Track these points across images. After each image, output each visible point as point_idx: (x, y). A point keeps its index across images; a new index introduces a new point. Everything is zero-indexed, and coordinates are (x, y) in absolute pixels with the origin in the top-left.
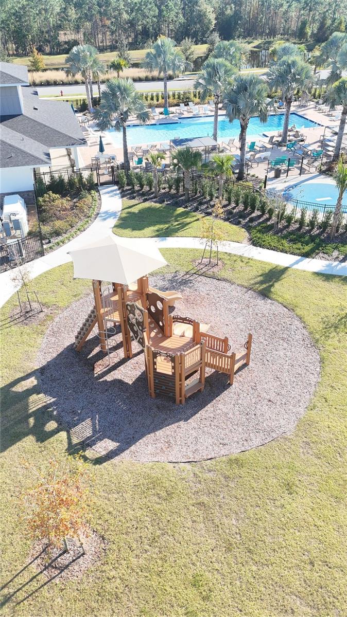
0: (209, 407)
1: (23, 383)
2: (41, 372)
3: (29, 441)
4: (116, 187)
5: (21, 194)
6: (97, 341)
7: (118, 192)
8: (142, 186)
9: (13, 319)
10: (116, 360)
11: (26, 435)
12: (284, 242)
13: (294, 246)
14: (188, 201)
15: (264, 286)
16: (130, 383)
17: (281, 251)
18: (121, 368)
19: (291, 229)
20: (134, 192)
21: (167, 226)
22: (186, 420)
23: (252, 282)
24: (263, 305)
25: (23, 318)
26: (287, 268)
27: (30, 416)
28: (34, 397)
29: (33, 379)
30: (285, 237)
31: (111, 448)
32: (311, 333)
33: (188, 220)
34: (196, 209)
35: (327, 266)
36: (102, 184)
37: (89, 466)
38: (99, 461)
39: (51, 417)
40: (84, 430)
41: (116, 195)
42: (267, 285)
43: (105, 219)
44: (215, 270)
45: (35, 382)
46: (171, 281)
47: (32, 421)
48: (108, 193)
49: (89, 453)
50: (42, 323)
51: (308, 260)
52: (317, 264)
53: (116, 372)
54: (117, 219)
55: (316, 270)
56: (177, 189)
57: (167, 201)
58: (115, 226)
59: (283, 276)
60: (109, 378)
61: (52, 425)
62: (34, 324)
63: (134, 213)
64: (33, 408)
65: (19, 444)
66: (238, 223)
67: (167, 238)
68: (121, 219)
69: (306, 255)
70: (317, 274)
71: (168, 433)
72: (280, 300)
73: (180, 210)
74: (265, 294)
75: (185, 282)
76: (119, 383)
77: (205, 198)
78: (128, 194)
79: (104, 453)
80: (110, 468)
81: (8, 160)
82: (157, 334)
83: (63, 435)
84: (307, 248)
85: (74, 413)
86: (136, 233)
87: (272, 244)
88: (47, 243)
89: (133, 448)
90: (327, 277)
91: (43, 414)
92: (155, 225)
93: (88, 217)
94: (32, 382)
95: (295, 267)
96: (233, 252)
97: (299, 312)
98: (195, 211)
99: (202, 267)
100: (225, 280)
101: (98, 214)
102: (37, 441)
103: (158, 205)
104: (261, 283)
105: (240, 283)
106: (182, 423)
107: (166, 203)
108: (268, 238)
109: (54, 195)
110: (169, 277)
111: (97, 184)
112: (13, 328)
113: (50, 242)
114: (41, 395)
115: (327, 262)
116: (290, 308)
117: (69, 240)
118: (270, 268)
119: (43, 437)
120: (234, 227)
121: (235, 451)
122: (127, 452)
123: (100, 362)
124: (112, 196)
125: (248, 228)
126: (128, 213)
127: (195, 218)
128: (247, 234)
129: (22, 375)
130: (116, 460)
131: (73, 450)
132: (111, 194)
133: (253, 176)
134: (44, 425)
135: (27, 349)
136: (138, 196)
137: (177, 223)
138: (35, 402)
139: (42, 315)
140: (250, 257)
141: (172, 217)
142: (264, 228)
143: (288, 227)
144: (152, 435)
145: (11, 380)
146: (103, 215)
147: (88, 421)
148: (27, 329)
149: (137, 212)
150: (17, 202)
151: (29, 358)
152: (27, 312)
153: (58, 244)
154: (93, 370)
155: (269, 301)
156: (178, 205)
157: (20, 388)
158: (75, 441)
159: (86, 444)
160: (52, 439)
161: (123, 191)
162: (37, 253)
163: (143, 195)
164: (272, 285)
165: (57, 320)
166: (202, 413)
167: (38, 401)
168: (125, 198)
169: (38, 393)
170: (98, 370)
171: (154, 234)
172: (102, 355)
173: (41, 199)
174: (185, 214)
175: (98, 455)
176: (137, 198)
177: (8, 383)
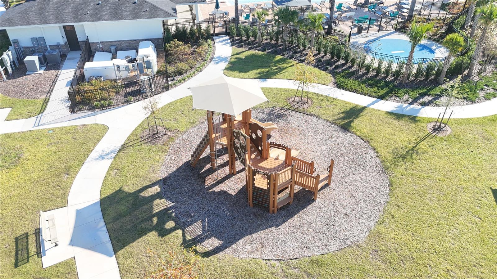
0: (296, 217)
1: (149, 189)
2: (164, 182)
3: (152, 236)
4: (227, 37)
5: (153, 40)
6: (208, 159)
7: (229, 41)
8: (248, 37)
9: (143, 139)
10: (223, 176)
11: (150, 230)
12: (363, 86)
13: (372, 90)
14: (285, 50)
15: (346, 121)
16: (234, 194)
17: (361, 94)
18: (227, 182)
19: (369, 75)
20: (241, 42)
21: (267, 70)
22: (277, 226)
23: (335, 118)
24: (344, 137)
25: (151, 139)
26: (364, 108)
27: (154, 216)
28: (157, 202)
29: (157, 187)
30: (364, 82)
31: (216, 245)
32: (383, 161)
33: (285, 65)
34: (291, 57)
35: (399, 107)
36: (217, 35)
37: (199, 258)
38: (206, 255)
39: (170, 218)
40: (196, 229)
41: (227, 43)
42: (348, 120)
43: (218, 63)
44: (305, 106)
45: (159, 190)
46: (269, 114)
47: (155, 220)
48: (221, 42)
49: (199, 248)
50: (166, 143)
51: (382, 101)
52: (389, 105)
53: (222, 185)
54: (227, 63)
55: (389, 110)
56: (277, 40)
57: (268, 50)
58: (226, 69)
59: (361, 114)
60: (216, 189)
61: (170, 224)
62: (160, 143)
63: (241, 59)
64: (156, 210)
65: (144, 237)
66: (326, 69)
67: (267, 79)
68: (231, 63)
69: (381, 97)
70: (390, 113)
71: (263, 236)
72: (358, 133)
73: (279, 57)
74: (346, 128)
75: (280, 116)
76: (224, 193)
77: (299, 48)
78: (237, 43)
79: (211, 248)
80: (215, 261)
81: (143, 13)
82: (256, 156)
83: (179, 232)
84: (382, 92)
85: (189, 215)
86: (242, 74)
87: (353, 87)
88: (171, 80)
89: (234, 246)
90: (398, 116)
91: (164, 215)
92: (257, 69)
93: (205, 61)
94: (156, 189)
95: (372, 107)
96: (320, 93)
97: (373, 143)
98: (290, 59)
99: (294, 103)
100: (313, 115)
101: (212, 58)
102: (159, 236)
103: (261, 53)
104: (343, 118)
105: (325, 118)
106: (274, 229)
107: (267, 51)
108: (350, 82)
109: (178, 42)
110: (267, 111)
111: (212, 35)
112: (143, 146)
113: (174, 80)
114: (163, 200)
115: (399, 104)
116: (367, 140)
117: (189, 79)
118: (351, 107)
119: (163, 233)
120: (322, 72)
121: (316, 253)
122: (229, 249)
123: (210, 176)
124: (224, 44)
125: (334, 73)
126: (237, 58)
127: (290, 64)
128: (333, 78)
129: (149, 183)
130: (220, 255)
131: (187, 244)
132: (224, 43)
133: (340, 31)
134: (165, 223)
135: (153, 163)
136: (245, 45)
137: (275, 68)
138: (158, 205)
139: (166, 137)
140: (334, 97)
141: (272, 63)
142: (347, 74)
143: (366, 74)
144: (250, 236)
145: (140, 187)
146: (216, 59)
147: (199, 222)
148: (154, 148)
149: (243, 57)
150: (150, 47)
151: (154, 171)
152: (154, 134)
153: (180, 81)
154: (205, 182)
155: (349, 134)
156: (277, 53)
157: (147, 194)
158: (188, 237)
159: (197, 241)
160: (170, 235)
161: (233, 41)
162: (164, 88)
163: (249, 44)
164: (352, 121)
165: (177, 141)
166: (290, 222)
167: (161, 204)
168: (234, 47)
169: (161, 199)
170: (209, 182)
171: (257, 76)
172: (211, 171)
173: (168, 45)
174: (283, 61)
175: (206, 250)
176: (244, 46)
177: (137, 189)
